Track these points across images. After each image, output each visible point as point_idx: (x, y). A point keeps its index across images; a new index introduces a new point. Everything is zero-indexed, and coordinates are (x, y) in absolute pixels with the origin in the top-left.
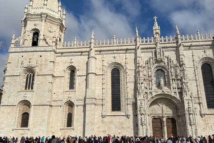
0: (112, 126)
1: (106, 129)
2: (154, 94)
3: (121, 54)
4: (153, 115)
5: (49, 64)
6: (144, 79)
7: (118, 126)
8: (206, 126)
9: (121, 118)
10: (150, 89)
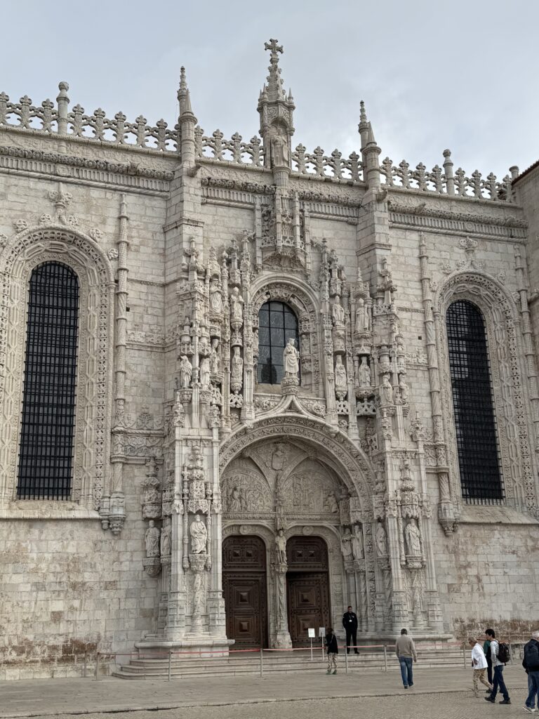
4: (231, 522)
7: (51, 578)
8: (460, 578)
9: (71, 533)
10: (232, 392)
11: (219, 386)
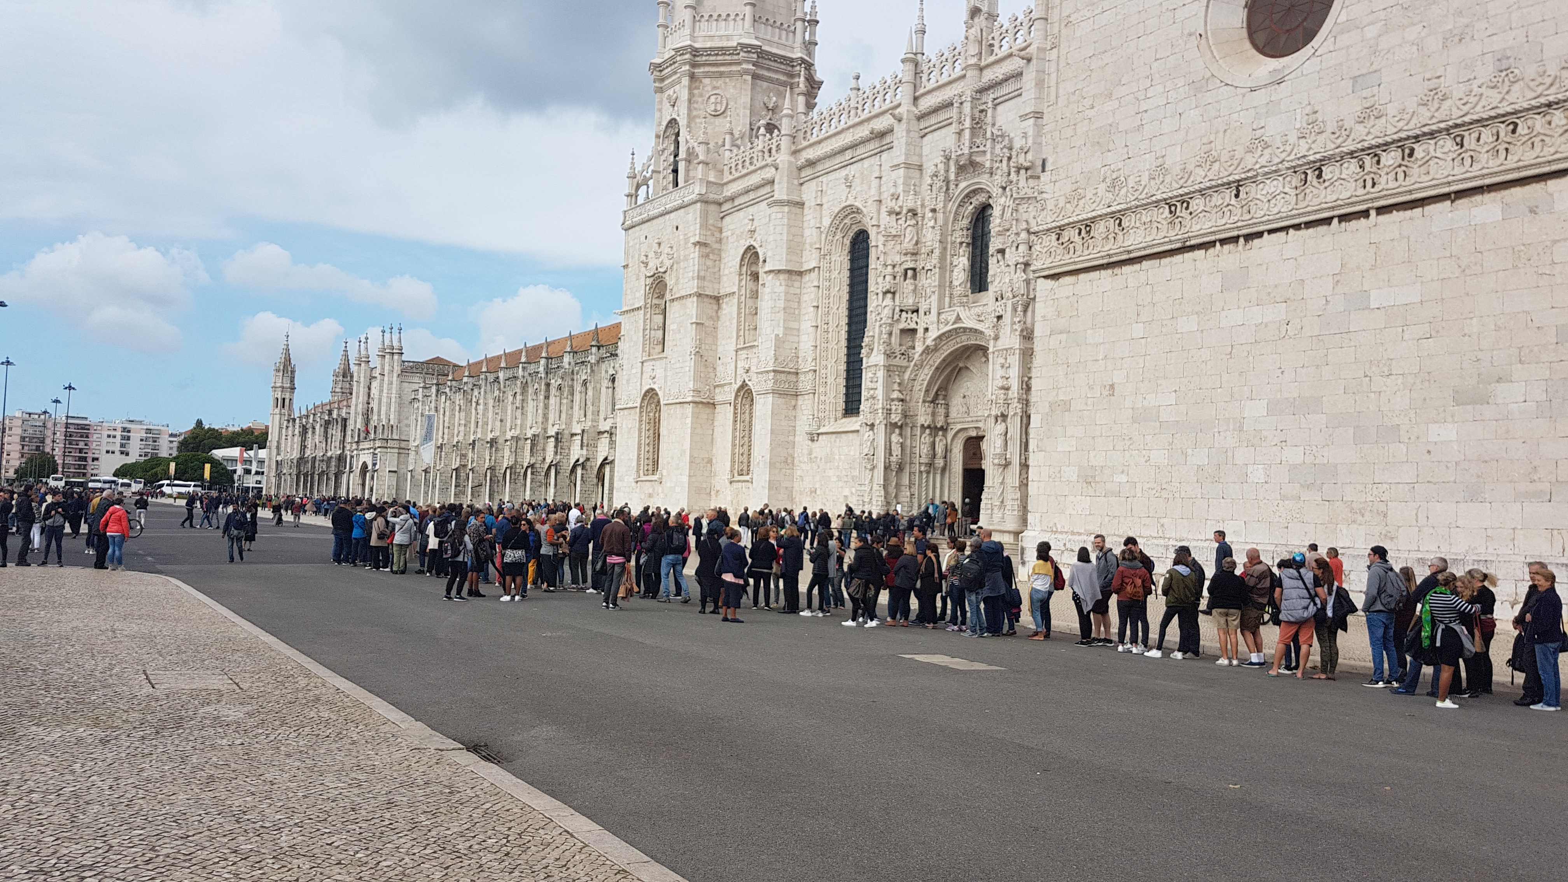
0: (830, 473)
1: (817, 486)
2: (933, 334)
3: (866, 163)
4: (959, 427)
5: (692, 256)
6: (906, 270)
7: (844, 473)
10: (925, 314)
11: (917, 311)
